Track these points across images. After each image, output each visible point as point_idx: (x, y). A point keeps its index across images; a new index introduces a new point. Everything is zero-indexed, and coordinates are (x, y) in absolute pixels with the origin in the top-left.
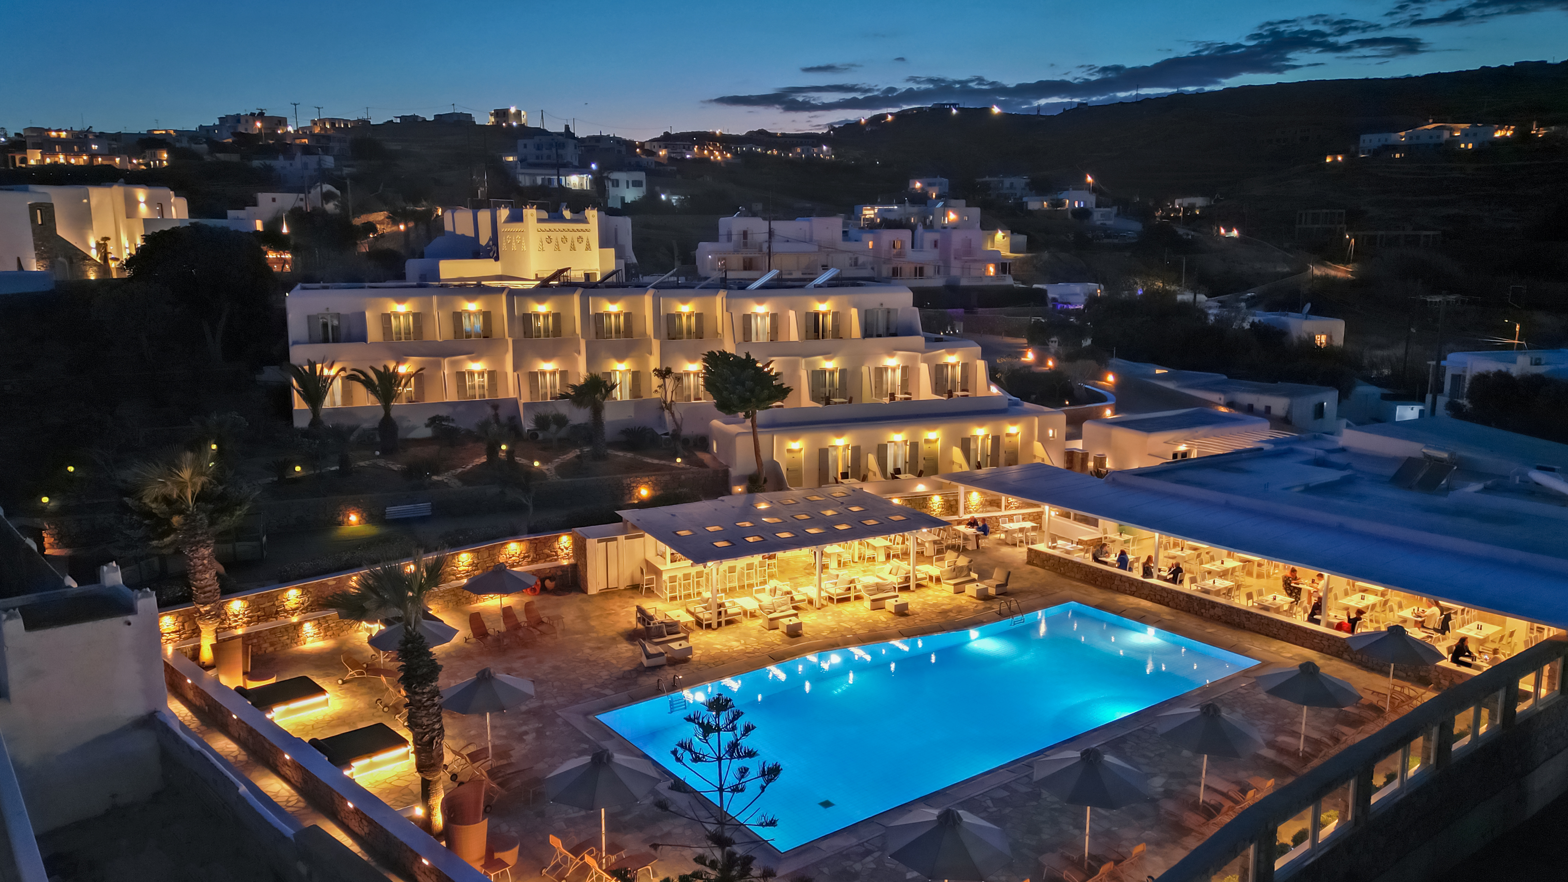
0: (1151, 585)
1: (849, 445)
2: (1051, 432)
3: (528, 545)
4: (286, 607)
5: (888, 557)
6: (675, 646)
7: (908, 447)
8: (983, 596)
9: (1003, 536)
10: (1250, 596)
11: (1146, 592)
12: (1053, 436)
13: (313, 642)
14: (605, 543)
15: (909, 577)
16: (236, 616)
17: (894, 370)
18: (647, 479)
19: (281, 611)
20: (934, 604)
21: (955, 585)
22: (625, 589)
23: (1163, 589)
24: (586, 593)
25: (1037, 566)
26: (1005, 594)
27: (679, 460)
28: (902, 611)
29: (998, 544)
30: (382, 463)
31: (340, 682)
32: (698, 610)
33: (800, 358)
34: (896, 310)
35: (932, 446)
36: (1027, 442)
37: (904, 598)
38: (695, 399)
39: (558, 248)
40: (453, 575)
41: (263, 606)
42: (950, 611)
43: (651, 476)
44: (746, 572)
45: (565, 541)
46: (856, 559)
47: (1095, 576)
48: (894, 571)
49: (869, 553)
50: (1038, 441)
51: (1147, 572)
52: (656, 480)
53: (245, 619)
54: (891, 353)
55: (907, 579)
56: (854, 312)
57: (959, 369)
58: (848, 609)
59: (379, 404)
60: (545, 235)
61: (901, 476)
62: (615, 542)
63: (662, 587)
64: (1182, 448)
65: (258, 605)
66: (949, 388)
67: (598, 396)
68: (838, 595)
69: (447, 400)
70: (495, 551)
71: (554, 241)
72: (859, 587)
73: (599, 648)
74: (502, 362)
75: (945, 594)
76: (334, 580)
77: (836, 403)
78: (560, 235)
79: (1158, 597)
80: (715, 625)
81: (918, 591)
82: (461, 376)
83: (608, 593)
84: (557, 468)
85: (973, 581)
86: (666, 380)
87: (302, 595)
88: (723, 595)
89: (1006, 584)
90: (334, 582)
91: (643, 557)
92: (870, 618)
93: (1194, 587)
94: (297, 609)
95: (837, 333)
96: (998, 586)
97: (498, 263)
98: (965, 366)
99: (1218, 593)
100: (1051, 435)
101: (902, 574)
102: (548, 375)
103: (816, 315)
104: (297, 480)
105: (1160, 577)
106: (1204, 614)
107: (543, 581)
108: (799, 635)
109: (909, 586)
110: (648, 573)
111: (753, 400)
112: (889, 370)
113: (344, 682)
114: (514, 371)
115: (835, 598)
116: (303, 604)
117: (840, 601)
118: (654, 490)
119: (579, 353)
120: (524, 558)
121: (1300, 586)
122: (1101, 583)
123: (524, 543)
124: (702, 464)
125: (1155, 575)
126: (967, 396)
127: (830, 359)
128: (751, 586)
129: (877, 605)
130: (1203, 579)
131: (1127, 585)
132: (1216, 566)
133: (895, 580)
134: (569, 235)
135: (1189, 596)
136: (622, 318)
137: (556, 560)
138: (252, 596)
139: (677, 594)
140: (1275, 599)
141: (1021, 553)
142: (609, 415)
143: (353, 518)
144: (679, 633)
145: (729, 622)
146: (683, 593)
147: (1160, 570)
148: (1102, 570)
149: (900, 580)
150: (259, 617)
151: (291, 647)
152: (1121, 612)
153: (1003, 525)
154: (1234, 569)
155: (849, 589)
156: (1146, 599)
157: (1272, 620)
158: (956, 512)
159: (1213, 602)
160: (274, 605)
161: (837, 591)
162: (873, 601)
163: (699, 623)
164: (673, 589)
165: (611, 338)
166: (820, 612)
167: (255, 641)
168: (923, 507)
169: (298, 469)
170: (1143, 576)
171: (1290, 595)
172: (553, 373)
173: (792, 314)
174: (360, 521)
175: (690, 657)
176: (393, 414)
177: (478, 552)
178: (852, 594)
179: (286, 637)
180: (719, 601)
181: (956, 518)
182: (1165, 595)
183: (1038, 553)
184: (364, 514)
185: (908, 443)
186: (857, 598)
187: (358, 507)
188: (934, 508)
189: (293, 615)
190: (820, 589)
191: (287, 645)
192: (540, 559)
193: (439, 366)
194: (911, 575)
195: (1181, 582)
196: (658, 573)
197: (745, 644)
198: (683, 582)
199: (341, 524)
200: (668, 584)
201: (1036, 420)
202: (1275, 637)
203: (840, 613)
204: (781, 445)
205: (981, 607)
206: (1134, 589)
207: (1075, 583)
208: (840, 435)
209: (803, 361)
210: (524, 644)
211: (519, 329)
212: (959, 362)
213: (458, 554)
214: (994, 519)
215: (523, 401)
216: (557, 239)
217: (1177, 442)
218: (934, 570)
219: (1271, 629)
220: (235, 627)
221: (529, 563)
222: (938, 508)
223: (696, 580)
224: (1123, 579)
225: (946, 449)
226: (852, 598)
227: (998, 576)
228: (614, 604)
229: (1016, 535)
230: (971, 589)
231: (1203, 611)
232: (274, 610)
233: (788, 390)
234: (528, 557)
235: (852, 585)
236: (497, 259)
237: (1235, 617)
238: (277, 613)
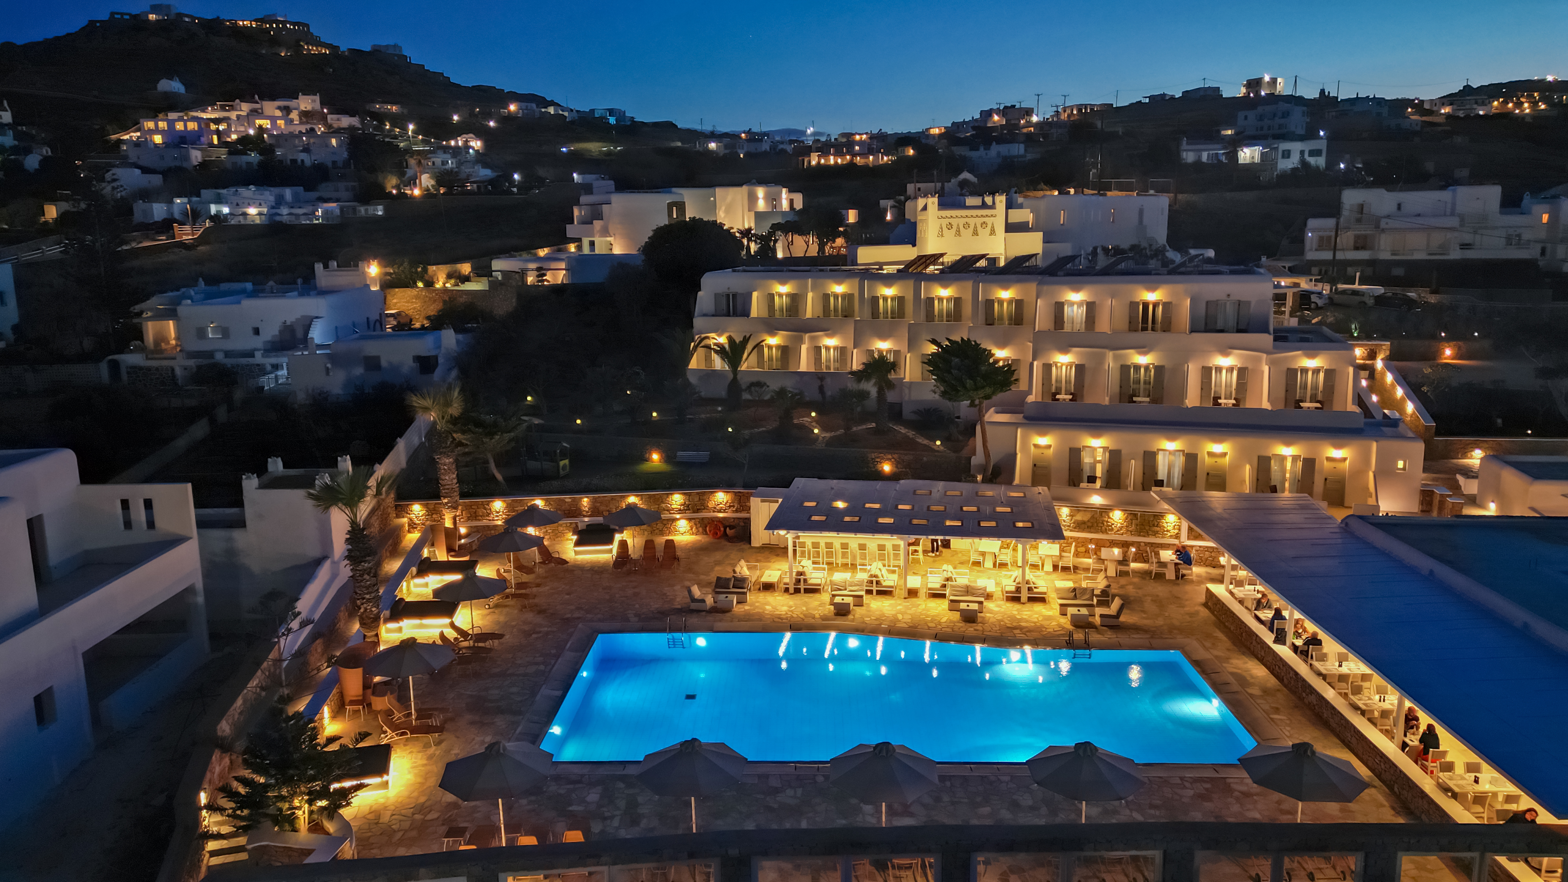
1: (1108, 447)
7: (1184, 458)
14: (768, 503)
16: (497, 511)
17: (1229, 370)
18: (890, 457)
24: (749, 544)
27: (938, 443)
33: (1107, 351)
34: (1251, 303)
35: (1213, 460)
39: (958, 233)
41: (517, 509)
43: (895, 453)
52: (899, 458)
54: (1225, 351)
56: (1188, 303)
57: (1321, 376)
60: (945, 222)
65: (513, 508)
69: (800, 370)
71: (955, 226)
78: (962, 221)
83: (766, 548)
87: (548, 504)
90: (570, 500)
92: (935, 616)
95: (1167, 326)
97: (915, 248)
107: (725, 527)
112: (1223, 371)
114: (854, 348)
118: (897, 467)
120: (730, 506)
123: (728, 494)
124: (959, 450)
126: (1319, 408)
127: (1145, 354)
134: (972, 221)
143: (655, 456)
148: (1245, 625)
169: (654, 414)
173: (1110, 302)
174: (660, 460)
177: (689, 495)
183: (1211, 595)
187: (656, 447)
194: (1023, 586)
198: (812, 550)
205: (1065, 631)
208: (1097, 436)
209: (1111, 354)
212: (1324, 367)
213: (672, 494)
216: (958, 225)
225: (1234, 465)
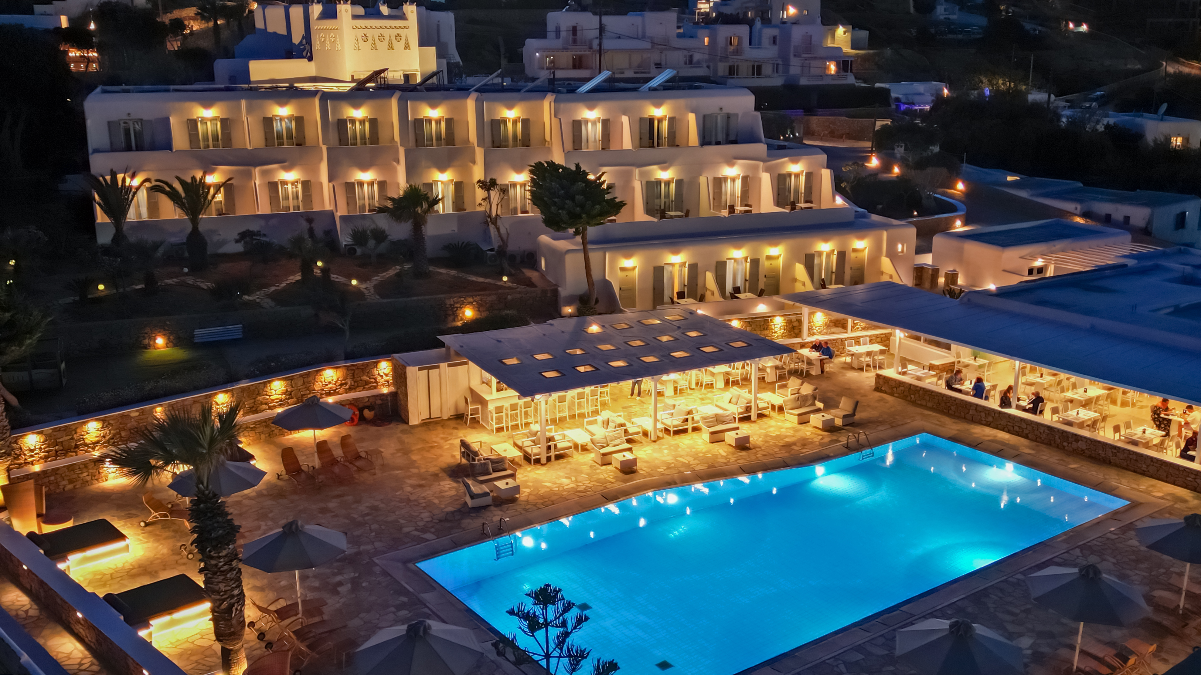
0: (1009, 416)
1: (685, 263)
2: (900, 247)
3: (345, 371)
4: (87, 441)
5: (727, 382)
6: (501, 484)
7: (748, 264)
8: (830, 428)
9: (848, 359)
10: (1117, 429)
11: (1004, 422)
12: (902, 251)
13: (114, 478)
14: (426, 371)
15: (750, 407)
16: (32, 451)
17: (733, 180)
18: (471, 300)
19: (81, 445)
20: (778, 437)
21: (799, 415)
22: (449, 419)
23: (1022, 420)
24: (407, 423)
25: (886, 393)
26: (852, 424)
27: (505, 279)
28: (743, 445)
29: (843, 368)
30: (190, 280)
31: (142, 524)
32: (525, 444)
33: (633, 168)
34: (736, 115)
35: (774, 262)
36: (875, 258)
37: (745, 429)
38: (522, 212)
39: (374, 47)
40: (266, 404)
41: (61, 440)
42: (794, 444)
43: (476, 296)
44: (577, 401)
45: (384, 367)
46: (693, 386)
47: (948, 404)
48: (734, 400)
49: (707, 379)
50: (887, 256)
51: (1005, 402)
52: (481, 300)
53: (42, 454)
54: (730, 161)
55: (748, 409)
56: (692, 118)
57: (802, 179)
58: (686, 441)
59: (186, 217)
60: (361, 32)
61: (742, 296)
62: (437, 370)
63: (487, 418)
64: (1039, 263)
65: (56, 439)
66: (792, 200)
67: (419, 210)
68: (674, 427)
69: (259, 213)
70: (310, 379)
71: (370, 39)
72: (697, 418)
73: (421, 486)
74: (316, 171)
75: (788, 425)
76: (137, 411)
77: (671, 217)
78: (377, 32)
79: (1016, 428)
80: (544, 460)
81: (759, 421)
82: (273, 186)
83: (429, 424)
84: (375, 287)
85: (818, 410)
86: (491, 192)
87: (103, 427)
88: (553, 427)
89: (853, 414)
90: (137, 414)
91: (468, 386)
92: (708, 451)
93: (1055, 418)
94: (98, 442)
95: (673, 141)
96: (845, 417)
97: (312, 63)
98: (809, 176)
99: (1081, 425)
100: (900, 249)
101: (743, 404)
102: (366, 186)
103: (651, 120)
104: (100, 300)
105: (1018, 407)
106: (1066, 448)
107: (361, 410)
108: (633, 472)
109: (750, 416)
110: (474, 402)
111: (584, 216)
112: (729, 181)
113: (147, 525)
114: (330, 181)
115: (672, 429)
116: (104, 437)
117: (677, 432)
118: (479, 310)
119: (398, 162)
120: (341, 385)
121: (1170, 417)
122: (955, 412)
123: (340, 369)
124: (530, 283)
125: (1014, 405)
126: (811, 208)
127: (665, 169)
128: (582, 416)
129: (716, 438)
130: (1066, 410)
131: (983, 414)
132: (1078, 395)
133: (736, 410)
134: (386, 33)
135: (1050, 428)
136: (443, 124)
137: (375, 387)
138: (48, 429)
139: (504, 425)
140: (1144, 432)
141: (868, 378)
142: (430, 229)
143: (160, 341)
144: (505, 470)
145: (559, 457)
146: (510, 424)
147: (1019, 400)
148: (956, 399)
149: (740, 410)
150: (56, 451)
151: (92, 484)
152: (976, 445)
153: (849, 348)
154: (1098, 398)
155: (686, 420)
156: (1003, 430)
157: (1141, 455)
158: (798, 334)
159: (1076, 435)
160: (72, 438)
161: (674, 422)
162: (713, 433)
163: (527, 458)
164: (499, 420)
165: (432, 145)
166: (656, 446)
167: (52, 478)
168: (764, 329)
169: (101, 287)
170: (1001, 406)
171: (1159, 427)
172: (371, 184)
173: (625, 119)
174: (167, 344)
175: (517, 496)
176: (201, 228)
177: (292, 380)
178: (690, 426)
179: (86, 474)
180: (548, 434)
181: (799, 340)
182: (1024, 426)
183: (887, 380)
184: (172, 337)
185: (749, 260)
186: (695, 429)
187: (165, 330)
188: (776, 330)
189: (94, 449)
190: (656, 420)
191: (87, 482)
192: (358, 386)
193: (249, 176)
194: (753, 404)
195: (1041, 412)
196: (483, 402)
197: (576, 481)
198: (510, 413)
199: (147, 347)
200: (495, 415)
201: (885, 234)
202: (1144, 474)
203: (678, 446)
204: (613, 262)
205: (827, 440)
206: (990, 419)
207: (927, 412)
208: (676, 252)
209: (637, 171)
210: (340, 481)
211: (333, 136)
212: (803, 171)
213: (270, 382)
214: (839, 341)
215: (338, 214)
216: (373, 37)
217: (1034, 258)
218: (776, 398)
219: (1139, 465)
220: (32, 463)
221: (347, 391)
222: (780, 329)
223: (523, 410)
224: (978, 408)
225: (789, 266)
226: (690, 430)
227: (845, 405)
228: (436, 436)
229: (862, 359)
230: (816, 420)
231: (1065, 444)
232: (73, 444)
233: (622, 204)
234: (346, 384)
235: (689, 416)
236: (310, 59)
237: (1100, 452)
238: (77, 447)
